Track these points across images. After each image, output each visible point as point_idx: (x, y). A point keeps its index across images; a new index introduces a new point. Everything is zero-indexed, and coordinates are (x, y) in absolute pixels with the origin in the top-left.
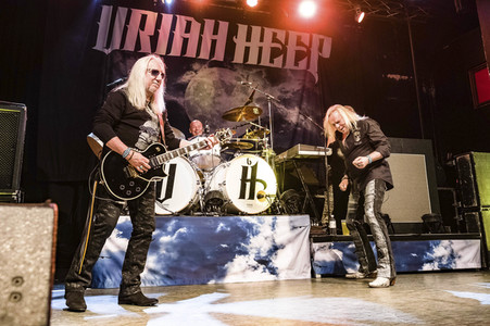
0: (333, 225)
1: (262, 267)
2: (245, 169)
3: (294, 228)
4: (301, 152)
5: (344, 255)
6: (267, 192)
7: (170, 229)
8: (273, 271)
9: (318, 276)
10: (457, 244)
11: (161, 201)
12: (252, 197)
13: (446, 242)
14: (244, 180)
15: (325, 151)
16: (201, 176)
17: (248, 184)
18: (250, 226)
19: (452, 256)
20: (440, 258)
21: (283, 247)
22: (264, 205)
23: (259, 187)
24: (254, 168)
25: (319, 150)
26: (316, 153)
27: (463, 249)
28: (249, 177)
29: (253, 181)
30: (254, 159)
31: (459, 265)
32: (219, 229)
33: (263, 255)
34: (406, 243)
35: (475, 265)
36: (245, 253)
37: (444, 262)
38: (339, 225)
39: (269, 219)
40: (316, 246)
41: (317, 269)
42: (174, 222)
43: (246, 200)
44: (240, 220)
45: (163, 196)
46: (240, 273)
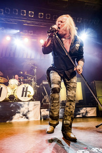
1: (24, 117)
2: (24, 88)
3: (35, 105)
4: (43, 83)
13: (85, 108)
14: (23, 91)
18: (21, 105)
20: (83, 113)
23: (28, 93)
24: (27, 88)
27: (90, 110)
29: (26, 91)
30: (27, 85)
31: (89, 115)
32: (11, 106)
36: (19, 113)
37: (84, 114)
39: (27, 103)
40: (42, 110)
41: (42, 117)
43: (24, 97)
44: (18, 103)
46: (17, 119)
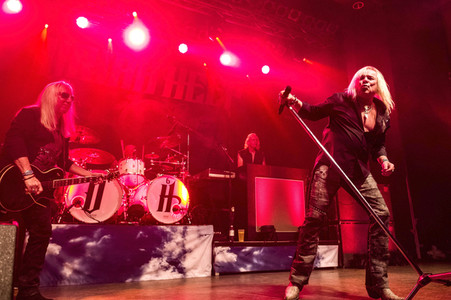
0: (232, 233)
1: (172, 267)
2: (164, 187)
3: (201, 236)
4: (211, 175)
5: (239, 258)
6: (181, 206)
7: (96, 235)
8: (182, 270)
9: (217, 274)
10: (322, 248)
11: (90, 212)
12: (168, 210)
14: (163, 196)
15: (230, 174)
16: (127, 191)
17: (166, 199)
18: (164, 234)
19: (318, 258)
21: (190, 251)
22: (179, 217)
23: (175, 202)
24: (172, 187)
25: (225, 174)
26: (222, 176)
27: (325, 253)
28: (167, 194)
29: (171, 196)
30: (173, 179)
31: (323, 264)
32: (139, 235)
33: (174, 257)
34: (286, 248)
35: (335, 264)
36: (159, 256)
38: (236, 233)
39: (181, 228)
40: (217, 249)
41: (216, 268)
42: (99, 230)
43: (163, 213)
44: (157, 229)
45: (92, 207)
46: (154, 273)
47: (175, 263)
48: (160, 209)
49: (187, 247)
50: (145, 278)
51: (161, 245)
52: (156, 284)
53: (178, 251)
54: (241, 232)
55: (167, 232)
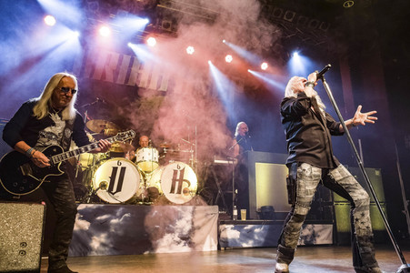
0: (235, 213)
1: (183, 242)
2: (175, 172)
3: (207, 215)
4: (216, 161)
5: (241, 235)
6: (190, 189)
7: (118, 214)
8: (191, 244)
9: (222, 249)
10: (318, 227)
11: (113, 194)
12: (179, 192)
13: (310, 226)
14: (174, 180)
16: (144, 176)
17: (177, 183)
18: (176, 213)
19: (314, 235)
20: (306, 237)
21: (199, 228)
22: (188, 197)
23: (185, 185)
24: (182, 171)
25: (229, 160)
26: (227, 162)
27: (320, 231)
28: (178, 178)
29: (181, 180)
30: (182, 165)
31: (319, 241)
32: (155, 214)
33: (185, 233)
35: (329, 242)
36: (171, 232)
37: (308, 240)
39: (190, 208)
40: (222, 227)
41: (221, 243)
42: (121, 209)
43: (175, 195)
44: (170, 209)
45: (115, 190)
46: (167, 246)
47: (186, 239)
48: (172, 191)
49: (196, 224)
50: (160, 251)
51: (173, 222)
52: (169, 256)
53: (188, 227)
54: (244, 212)
55: (178, 212)
